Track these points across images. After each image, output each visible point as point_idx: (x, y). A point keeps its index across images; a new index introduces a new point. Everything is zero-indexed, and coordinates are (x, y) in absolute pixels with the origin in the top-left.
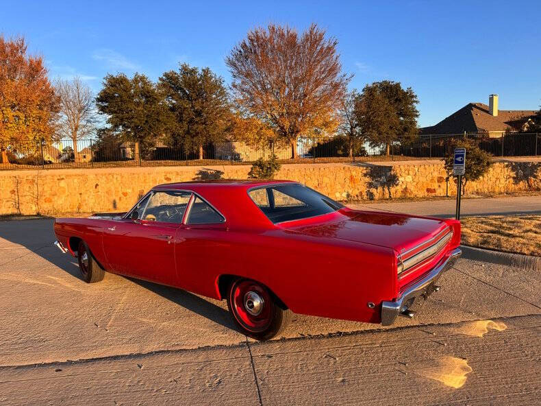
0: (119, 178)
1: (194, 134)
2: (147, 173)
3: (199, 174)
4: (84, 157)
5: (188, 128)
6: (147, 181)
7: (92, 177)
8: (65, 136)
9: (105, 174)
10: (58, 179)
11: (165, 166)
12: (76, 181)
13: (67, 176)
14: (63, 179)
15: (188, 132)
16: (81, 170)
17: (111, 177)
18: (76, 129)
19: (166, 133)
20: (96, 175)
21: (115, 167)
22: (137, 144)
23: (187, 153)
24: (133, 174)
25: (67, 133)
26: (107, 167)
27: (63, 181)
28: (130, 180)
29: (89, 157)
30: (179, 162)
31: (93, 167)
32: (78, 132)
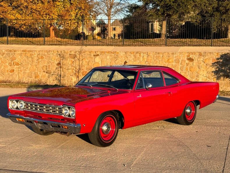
0: (145, 57)
1: (224, 11)
2: (170, 53)
3: (221, 58)
4: (114, 29)
5: (218, 5)
6: (170, 60)
7: (122, 54)
8: (101, 13)
9: (133, 53)
10: (94, 55)
11: (189, 45)
12: (108, 57)
13: (102, 52)
14: (98, 55)
15: (217, 10)
16: (113, 47)
17: (138, 55)
18: (111, 7)
19: (194, 11)
20: (126, 53)
21: (142, 45)
22: (165, 23)
23: (214, 30)
24: (158, 53)
25: (103, 11)
26: (136, 45)
27: (98, 57)
28: (155, 58)
29: (119, 30)
30: (204, 41)
31: (123, 45)
32: (113, 10)
